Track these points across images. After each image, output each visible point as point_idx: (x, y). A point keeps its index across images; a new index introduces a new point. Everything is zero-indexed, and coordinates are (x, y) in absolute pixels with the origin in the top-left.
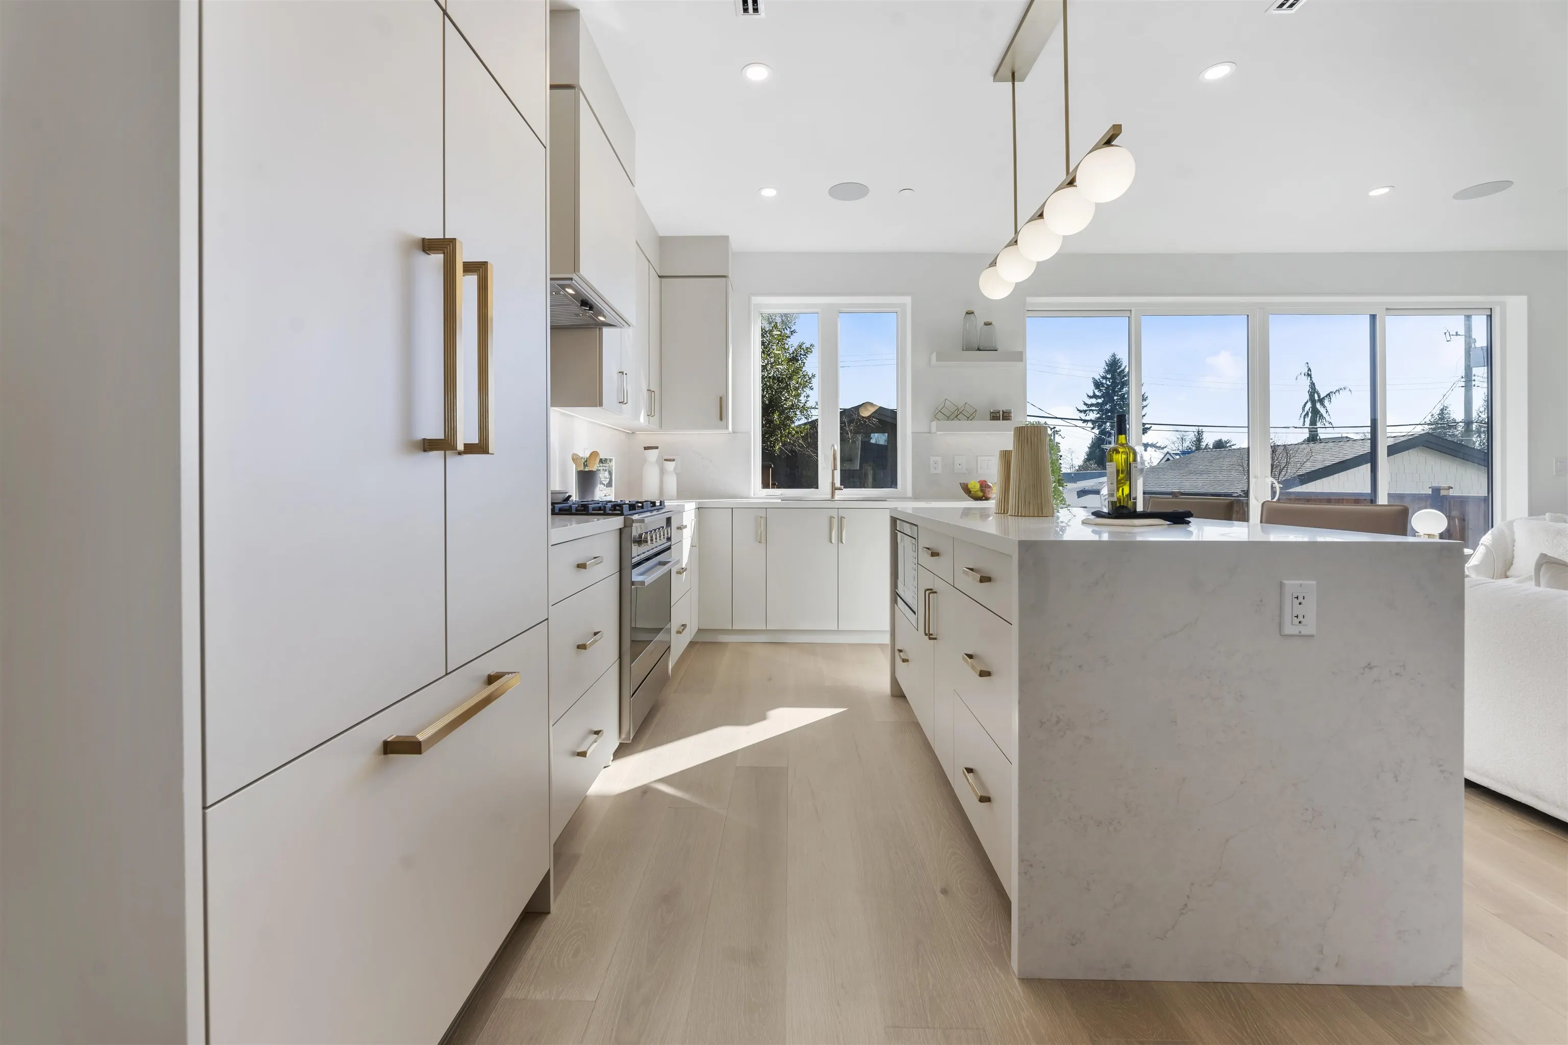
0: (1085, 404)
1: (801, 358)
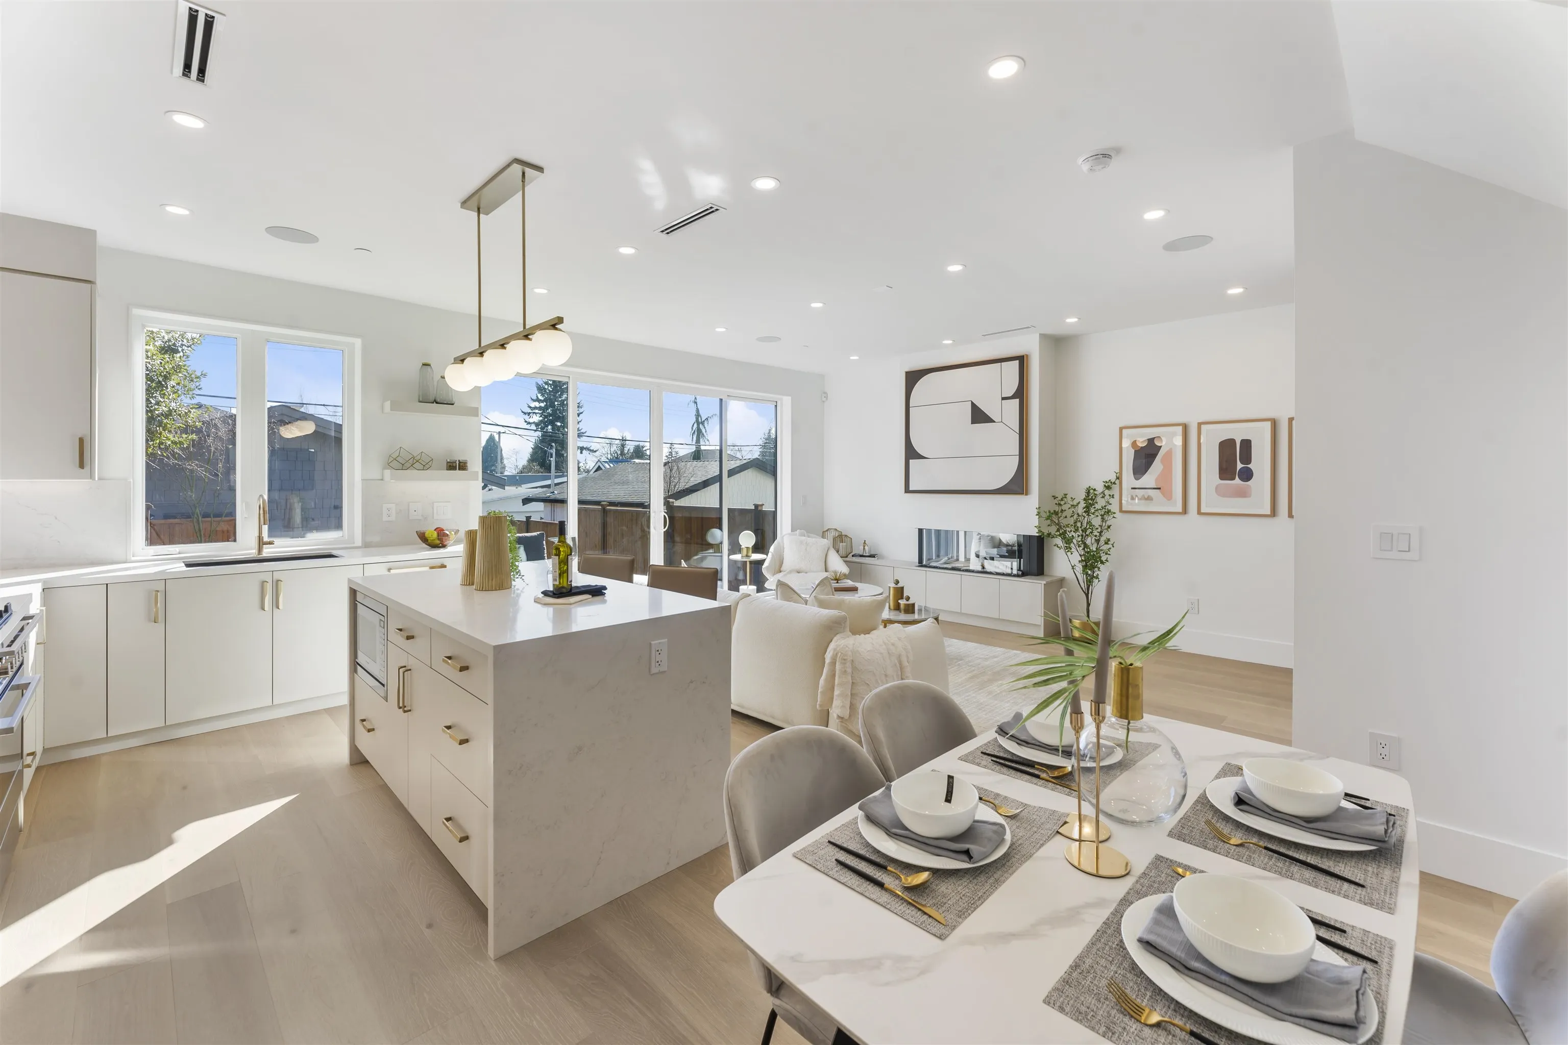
0: (530, 407)
1: (183, 350)
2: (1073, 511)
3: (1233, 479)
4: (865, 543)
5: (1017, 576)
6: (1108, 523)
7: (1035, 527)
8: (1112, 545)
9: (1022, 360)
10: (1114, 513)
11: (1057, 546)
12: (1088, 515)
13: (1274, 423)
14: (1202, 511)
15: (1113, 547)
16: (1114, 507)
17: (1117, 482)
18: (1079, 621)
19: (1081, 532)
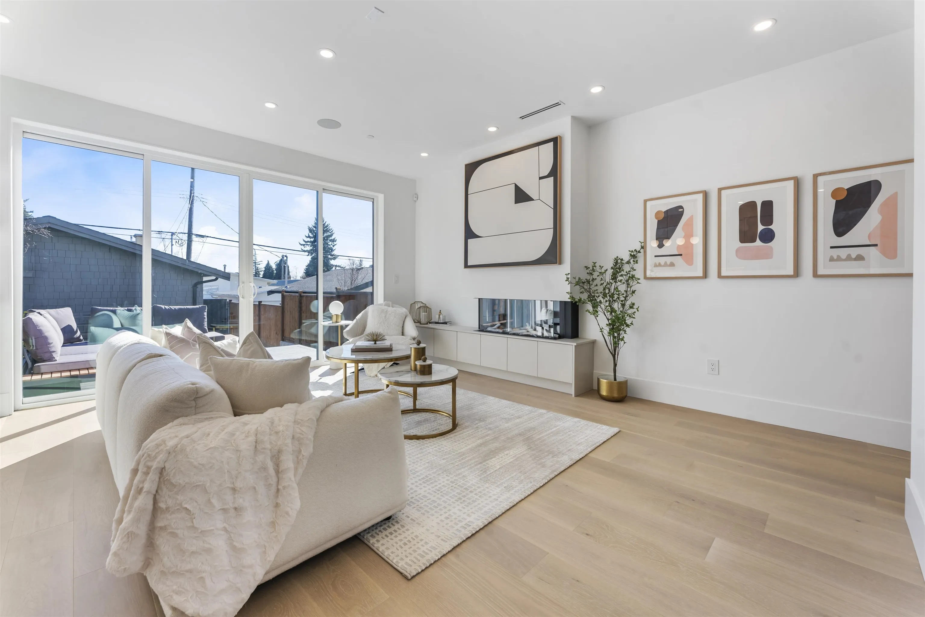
0: (305, 241)
2: (602, 278)
3: (754, 241)
4: (440, 312)
5: (555, 338)
6: (633, 288)
7: (567, 293)
8: (637, 309)
9: (555, 141)
10: (639, 279)
11: (589, 312)
12: (616, 282)
13: (797, 182)
14: (723, 274)
15: (638, 311)
16: (639, 274)
17: (642, 251)
18: (606, 381)
19: (608, 297)
